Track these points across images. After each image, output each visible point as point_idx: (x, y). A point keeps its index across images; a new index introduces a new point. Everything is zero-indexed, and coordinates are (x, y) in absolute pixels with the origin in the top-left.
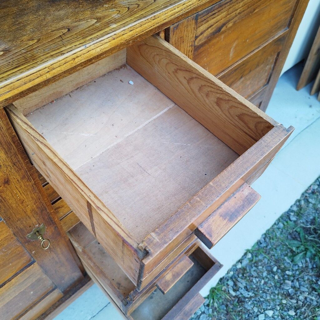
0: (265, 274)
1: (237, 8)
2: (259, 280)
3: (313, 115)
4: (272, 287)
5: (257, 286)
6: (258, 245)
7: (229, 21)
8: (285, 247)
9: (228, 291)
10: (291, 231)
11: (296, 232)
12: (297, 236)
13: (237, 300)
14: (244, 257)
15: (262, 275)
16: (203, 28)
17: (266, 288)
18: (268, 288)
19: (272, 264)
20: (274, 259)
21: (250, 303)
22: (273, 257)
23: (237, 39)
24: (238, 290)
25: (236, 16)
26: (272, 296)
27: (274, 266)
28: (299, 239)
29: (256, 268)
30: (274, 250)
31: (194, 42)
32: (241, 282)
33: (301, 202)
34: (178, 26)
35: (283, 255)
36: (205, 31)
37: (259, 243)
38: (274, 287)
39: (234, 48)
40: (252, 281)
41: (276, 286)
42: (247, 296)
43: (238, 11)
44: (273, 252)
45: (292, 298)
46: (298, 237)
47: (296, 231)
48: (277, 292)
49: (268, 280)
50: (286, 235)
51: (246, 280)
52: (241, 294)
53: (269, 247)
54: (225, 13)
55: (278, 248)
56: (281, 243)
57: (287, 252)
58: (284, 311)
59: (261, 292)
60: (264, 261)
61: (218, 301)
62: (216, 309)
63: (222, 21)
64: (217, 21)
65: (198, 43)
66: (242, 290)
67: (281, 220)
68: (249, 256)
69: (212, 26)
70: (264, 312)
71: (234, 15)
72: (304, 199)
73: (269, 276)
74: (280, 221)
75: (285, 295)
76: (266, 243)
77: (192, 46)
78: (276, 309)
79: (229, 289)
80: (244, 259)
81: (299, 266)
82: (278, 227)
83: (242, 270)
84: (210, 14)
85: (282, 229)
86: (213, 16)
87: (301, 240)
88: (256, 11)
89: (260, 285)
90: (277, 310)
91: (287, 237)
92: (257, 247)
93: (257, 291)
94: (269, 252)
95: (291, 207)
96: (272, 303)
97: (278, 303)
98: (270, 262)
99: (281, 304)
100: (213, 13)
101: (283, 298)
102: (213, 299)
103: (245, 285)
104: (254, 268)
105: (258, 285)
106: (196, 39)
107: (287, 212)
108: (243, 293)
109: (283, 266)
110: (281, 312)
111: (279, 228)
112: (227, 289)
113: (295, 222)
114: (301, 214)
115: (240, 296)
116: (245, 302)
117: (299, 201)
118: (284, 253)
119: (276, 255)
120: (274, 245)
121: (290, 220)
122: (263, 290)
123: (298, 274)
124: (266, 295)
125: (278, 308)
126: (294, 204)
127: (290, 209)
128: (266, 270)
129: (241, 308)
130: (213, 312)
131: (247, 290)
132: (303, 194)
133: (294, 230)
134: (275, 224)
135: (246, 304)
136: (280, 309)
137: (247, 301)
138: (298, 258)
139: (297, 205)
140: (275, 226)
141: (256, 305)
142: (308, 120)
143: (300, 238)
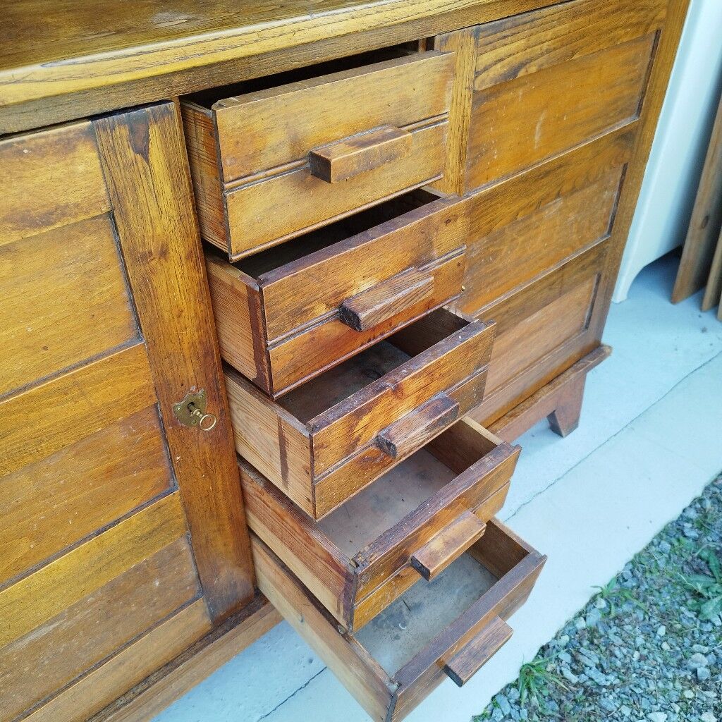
0: (640, 640)
1: (543, 39)
2: (628, 652)
3: (711, 345)
4: (659, 665)
5: (624, 665)
6: (620, 584)
7: (531, 60)
8: (679, 587)
9: (561, 671)
10: (690, 558)
11: (699, 560)
12: (702, 567)
13: (582, 690)
14: (591, 606)
15: (634, 642)
16: (488, 59)
17: (646, 668)
18: (651, 668)
19: (653, 621)
20: (657, 612)
21: (611, 697)
22: (654, 607)
23: (546, 107)
24: (583, 672)
25: (542, 54)
26: (660, 684)
27: (659, 624)
28: (708, 573)
29: (619, 629)
30: (657, 594)
31: (474, 82)
32: (589, 655)
33: (704, 503)
34: (447, 38)
35: (676, 604)
36: (490, 66)
37: (620, 579)
38: (662, 665)
39: (541, 126)
40: (612, 654)
41: (668, 664)
42: (604, 683)
43: (545, 46)
44: (653, 598)
45: (705, 688)
46: (706, 568)
47: (699, 557)
48: (670, 675)
49: (649, 652)
50: (680, 566)
51: (598, 651)
52: (591, 679)
53: (643, 588)
54: (523, 41)
55: (664, 591)
56: (670, 581)
57: (684, 598)
58: (691, 714)
59: (634, 675)
60: (634, 616)
61: (541, 693)
62: (535, 708)
63: (520, 57)
64: (510, 52)
65: (479, 87)
66: (592, 672)
67: (665, 536)
68: (602, 604)
69: (502, 60)
70: (644, 717)
71: (539, 52)
72: (711, 498)
73: (648, 645)
74: (661, 539)
75: (689, 681)
76: (635, 579)
77: (469, 88)
78: (672, 710)
79: (563, 669)
80: (590, 610)
81: (714, 625)
82: (658, 549)
83: (588, 632)
84: (499, 35)
85: (669, 555)
86: (503, 41)
87: (712, 573)
88: (576, 57)
89: (631, 661)
90: (675, 712)
91: (682, 568)
92: (617, 586)
93: (625, 674)
94: (645, 597)
95: (684, 511)
96: (661, 697)
97: (675, 699)
98: (650, 618)
99: (682, 700)
100: (504, 34)
101: (685, 687)
102: (529, 689)
103: (598, 662)
104: (615, 629)
105: (628, 660)
106: (476, 77)
107: (677, 522)
108: (593, 677)
109: (679, 626)
110: (685, 716)
111: (661, 553)
112: (558, 669)
113: (695, 540)
114: (709, 524)
115: (589, 683)
116: (600, 695)
117: (701, 500)
118: (678, 599)
119: (661, 603)
120: (655, 583)
121: (685, 536)
122: (639, 671)
123: (714, 641)
124: (647, 683)
125: (677, 709)
126: (690, 506)
127: (681, 516)
128: (642, 633)
129: (593, 708)
130: (530, 715)
131: (603, 671)
132: (707, 488)
133: (696, 555)
134: (652, 543)
135: (602, 699)
136: (682, 709)
137: (604, 694)
138: (711, 608)
139: (696, 508)
140: (653, 549)
141: (625, 702)
142: (702, 355)
143: (711, 571)
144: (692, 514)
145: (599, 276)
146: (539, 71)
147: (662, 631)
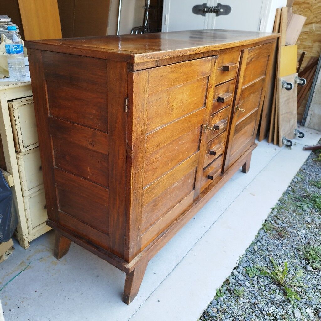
13: (280, 228)
18: (296, 222)
19: (291, 212)
21: (289, 229)
25: (255, 56)
26: (300, 225)
32: (278, 221)
37: (278, 204)
41: (300, 220)
42: (285, 226)
48: (302, 223)
50: (292, 200)
56: (291, 204)
60: (286, 212)
62: (270, 233)
65: (247, 62)
66: (281, 224)
68: (276, 210)
69: (251, 56)
73: (293, 217)
74: (284, 195)
76: (282, 204)
79: (273, 224)
80: (273, 212)
81: (307, 211)
83: (275, 216)
88: (259, 58)
93: (290, 224)
95: (287, 189)
104: (282, 215)
106: (247, 59)
109: (298, 213)
111: (286, 198)
113: (293, 195)
114: (295, 191)
117: (290, 186)
118: (295, 207)
119: (291, 209)
121: (290, 194)
122: (293, 223)
123: (309, 215)
124: (297, 225)
128: (290, 215)
129: (285, 231)
138: (305, 208)
141: (293, 229)
142: (274, 153)
143: (301, 201)
144: (290, 189)
145: (256, 120)
146: (255, 60)
147: (295, 214)
